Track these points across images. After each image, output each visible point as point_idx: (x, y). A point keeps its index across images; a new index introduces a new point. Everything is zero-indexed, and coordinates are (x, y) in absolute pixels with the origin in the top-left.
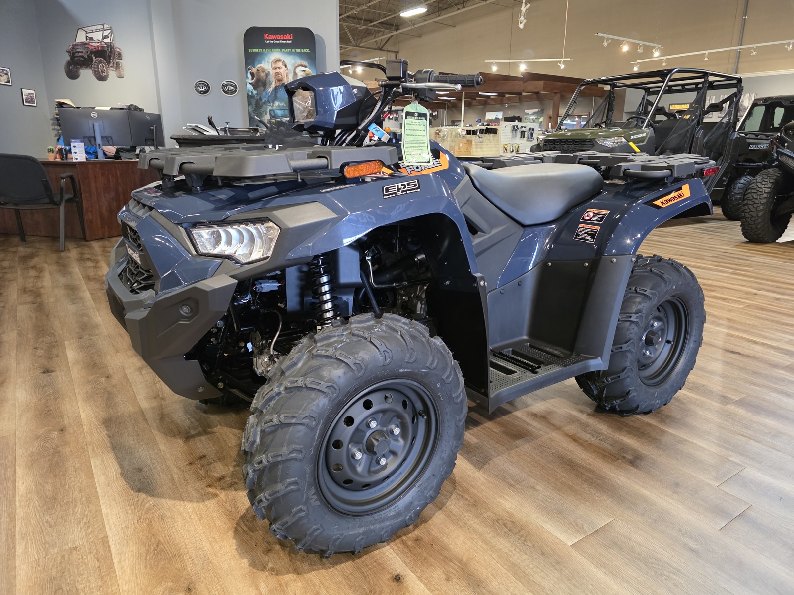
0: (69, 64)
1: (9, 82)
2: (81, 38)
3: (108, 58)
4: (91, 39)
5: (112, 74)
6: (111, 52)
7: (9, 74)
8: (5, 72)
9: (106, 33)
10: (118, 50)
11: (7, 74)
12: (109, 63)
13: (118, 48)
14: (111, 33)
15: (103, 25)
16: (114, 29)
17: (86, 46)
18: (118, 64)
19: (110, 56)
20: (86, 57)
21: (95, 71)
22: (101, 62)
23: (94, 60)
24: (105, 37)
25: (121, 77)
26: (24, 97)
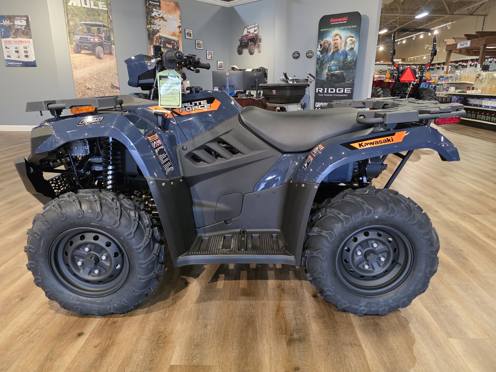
0: (239, 47)
1: (212, 58)
2: (245, 33)
3: (255, 42)
4: (249, 32)
5: (256, 51)
6: (257, 39)
7: (212, 54)
8: (211, 53)
9: (256, 28)
10: (260, 37)
11: (211, 54)
12: (255, 45)
13: (260, 36)
14: (258, 28)
15: (255, 24)
16: (259, 26)
17: (247, 37)
18: (259, 45)
19: (256, 41)
20: (246, 42)
21: (249, 50)
22: (252, 45)
23: (249, 44)
24: (255, 31)
25: (259, 52)
26: (218, 65)
